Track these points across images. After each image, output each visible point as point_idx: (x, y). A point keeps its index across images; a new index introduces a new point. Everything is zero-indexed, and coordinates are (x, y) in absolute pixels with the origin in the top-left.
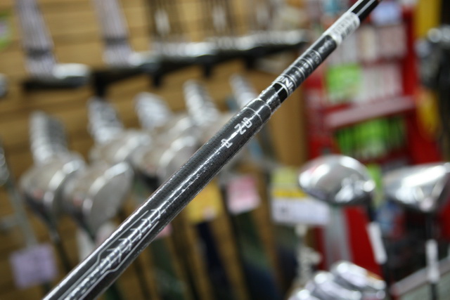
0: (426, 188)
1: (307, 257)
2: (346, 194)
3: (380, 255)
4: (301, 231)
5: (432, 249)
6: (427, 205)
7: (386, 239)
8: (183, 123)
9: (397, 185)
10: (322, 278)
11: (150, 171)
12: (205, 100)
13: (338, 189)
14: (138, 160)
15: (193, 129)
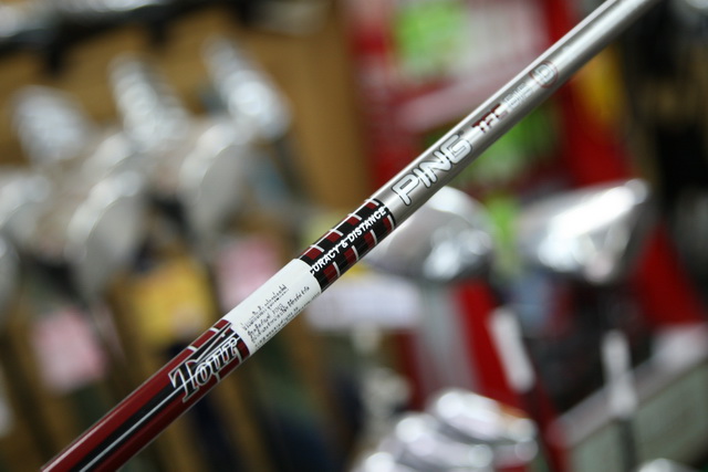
0: (599, 236)
1: (382, 389)
2: (445, 261)
3: (519, 371)
4: (367, 340)
5: (615, 352)
6: (600, 267)
7: (529, 343)
8: (112, 149)
9: (541, 233)
10: (413, 431)
11: (50, 248)
12: (160, 93)
13: (427, 250)
14: (27, 231)
15: (135, 158)
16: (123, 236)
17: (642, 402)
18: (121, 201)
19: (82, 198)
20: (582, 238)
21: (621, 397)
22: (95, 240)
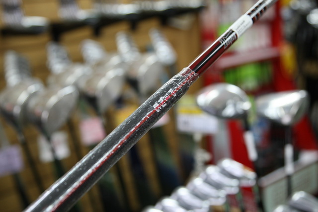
0: (287, 109)
1: (201, 156)
2: (229, 111)
3: (253, 154)
4: (198, 137)
5: (289, 151)
6: (286, 120)
7: (258, 148)
8: (115, 60)
9: (266, 106)
10: (212, 170)
11: (91, 92)
13: (224, 107)
14: (83, 85)
15: (122, 64)
16: (115, 91)
17: (296, 172)
18: (116, 77)
19: (103, 75)
20: (280, 108)
21: (289, 168)
22: (106, 90)
